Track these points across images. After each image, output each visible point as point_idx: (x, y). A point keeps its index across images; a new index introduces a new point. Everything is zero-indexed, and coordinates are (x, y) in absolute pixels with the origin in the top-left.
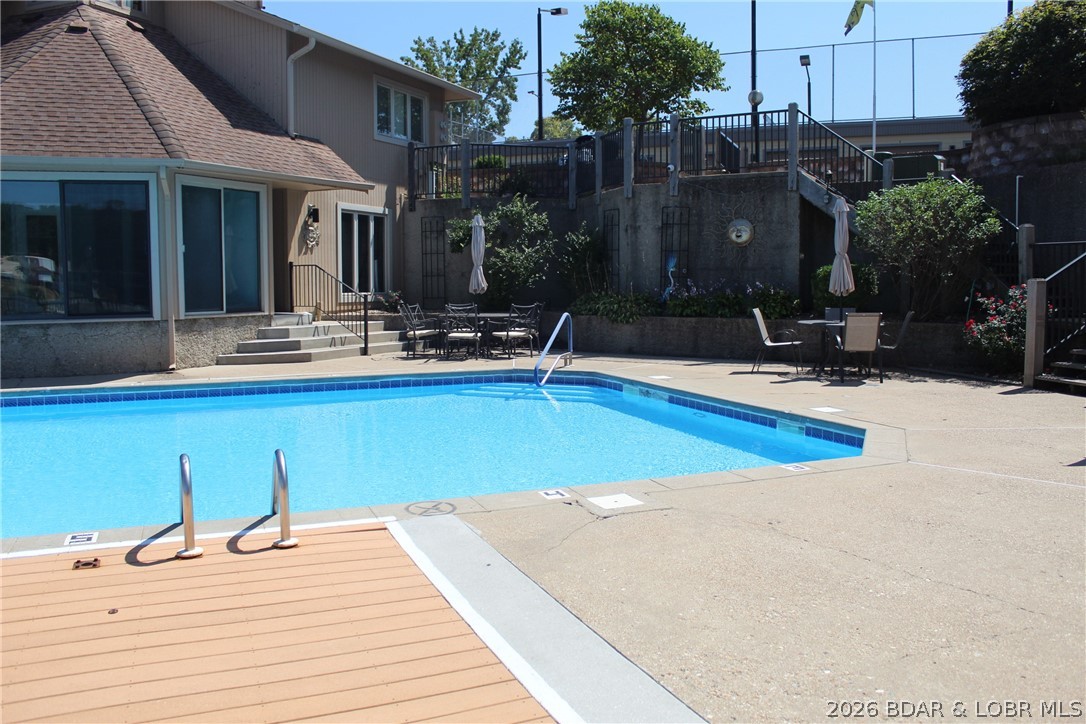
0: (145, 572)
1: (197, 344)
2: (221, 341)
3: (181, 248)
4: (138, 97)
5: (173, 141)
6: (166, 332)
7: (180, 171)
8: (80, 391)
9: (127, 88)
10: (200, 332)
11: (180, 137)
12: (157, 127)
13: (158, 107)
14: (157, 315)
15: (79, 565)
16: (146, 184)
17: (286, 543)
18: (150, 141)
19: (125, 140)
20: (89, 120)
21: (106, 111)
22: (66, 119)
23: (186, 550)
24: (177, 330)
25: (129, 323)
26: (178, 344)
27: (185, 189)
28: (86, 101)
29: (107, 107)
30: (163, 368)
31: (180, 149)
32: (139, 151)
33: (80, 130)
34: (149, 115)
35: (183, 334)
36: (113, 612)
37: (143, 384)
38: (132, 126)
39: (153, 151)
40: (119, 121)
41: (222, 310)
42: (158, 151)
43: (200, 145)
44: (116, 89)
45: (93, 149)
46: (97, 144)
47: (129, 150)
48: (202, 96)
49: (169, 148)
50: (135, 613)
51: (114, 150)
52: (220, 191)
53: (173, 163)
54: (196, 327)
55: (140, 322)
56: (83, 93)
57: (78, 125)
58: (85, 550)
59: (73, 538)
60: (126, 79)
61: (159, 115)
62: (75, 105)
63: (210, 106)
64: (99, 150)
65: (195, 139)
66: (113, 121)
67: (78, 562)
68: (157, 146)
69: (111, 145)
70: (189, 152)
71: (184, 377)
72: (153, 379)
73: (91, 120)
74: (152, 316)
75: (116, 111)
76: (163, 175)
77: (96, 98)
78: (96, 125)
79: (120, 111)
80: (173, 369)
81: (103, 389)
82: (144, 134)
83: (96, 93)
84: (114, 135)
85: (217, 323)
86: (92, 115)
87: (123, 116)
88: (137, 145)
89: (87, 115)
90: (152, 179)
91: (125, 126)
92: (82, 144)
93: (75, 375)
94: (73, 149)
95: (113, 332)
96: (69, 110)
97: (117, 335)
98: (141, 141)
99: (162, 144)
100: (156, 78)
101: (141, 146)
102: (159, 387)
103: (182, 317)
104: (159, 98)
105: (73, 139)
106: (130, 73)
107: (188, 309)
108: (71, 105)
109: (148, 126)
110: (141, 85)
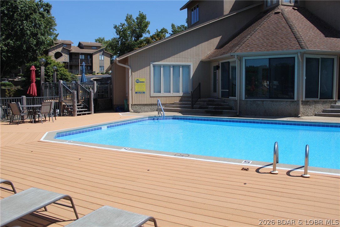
0: (259, 175)
1: (308, 109)
2: (317, 108)
3: (305, 78)
4: (293, 31)
5: (303, 44)
6: (298, 105)
7: (305, 53)
8: (269, 120)
9: (290, 28)
10: (310, 105)
11: (306, 42)
12: (298, 40)
13: (299, 33)
14: (296, 99)
15: (243, 169)
16: (294, 58)
17: (305, 176)
18: (296, 44)
19: (288, 45)
20: (278, 40)
21: (283, 36)
22: (271, 40)
23: (273, 171)
24: (302, 104)
25: (287, 101)
26: (302, 108)
27: (307, 59)
28: (278, 34)
29: (283, 35)
30: (296, 116)
31: (305, 46)
32: (292, 48)
33: (275, 43)
34: (296, 36)
35: (304, 105)
36: (245, 184)
37: (288, 120)
38: (290, 40)
39: (296, 47)
40: (287, 39)
41: (318, 98)
42: (298, 47)
43: (312, 44)
44: (287, 29)
45: (278, 48)
46: (280, 47)
47: (289, 48)
48: (315, 28)
49: (301, 46)
50: (251, 186)
51: (284, 48)
52: (319, 59)
53: (302, 51)
54: (308, 103)
55: (290, 101)
56: (277, 31)
57: (275, 41)
58: (246, 165)
59: (245, 161)
60: (290, 26)
61: (299, 36)
62: (274, 36)
63: (318, 31)
64: (280, 48)
65: (311, 42)
66: (285, 39)
67: (243, 168)
68: (298, 46)
69: (284, 46)
70: (308, 47)
71: (303, 119)
72: (293, 119)
73: (279, 39)
74: (294, 99)
75: (286, 36)
76: (299, 55)
77: (280, 33)
78: (280, 41)
79: (287, 36)
80: (300, 116)
81: (276, 121)
82: (294, 42)
83: (281, 31)
84: (285, 43)
85: (316, 102)
86: (279, 38)
87: (288, 37)
88: (291, 46)
89: (277, 38)
90: (296, 56)
91: (289, 40)
92: (275, 47)
93: (270, 116)
94: (273, 49)
95: (282, 103)
96: (273, 37)
97: (283, 104)
98: (293, 44)
99: (299, 45)
100: (300, 24)
101: (293, 46)
102: (293, 121)
103: (304, 100)
104: (300, 30)
105: (273, 46)
106: (291, 24)
107: (306, 97)
108: (273, 36)
109: (296, 40)
110: (294, 27)
